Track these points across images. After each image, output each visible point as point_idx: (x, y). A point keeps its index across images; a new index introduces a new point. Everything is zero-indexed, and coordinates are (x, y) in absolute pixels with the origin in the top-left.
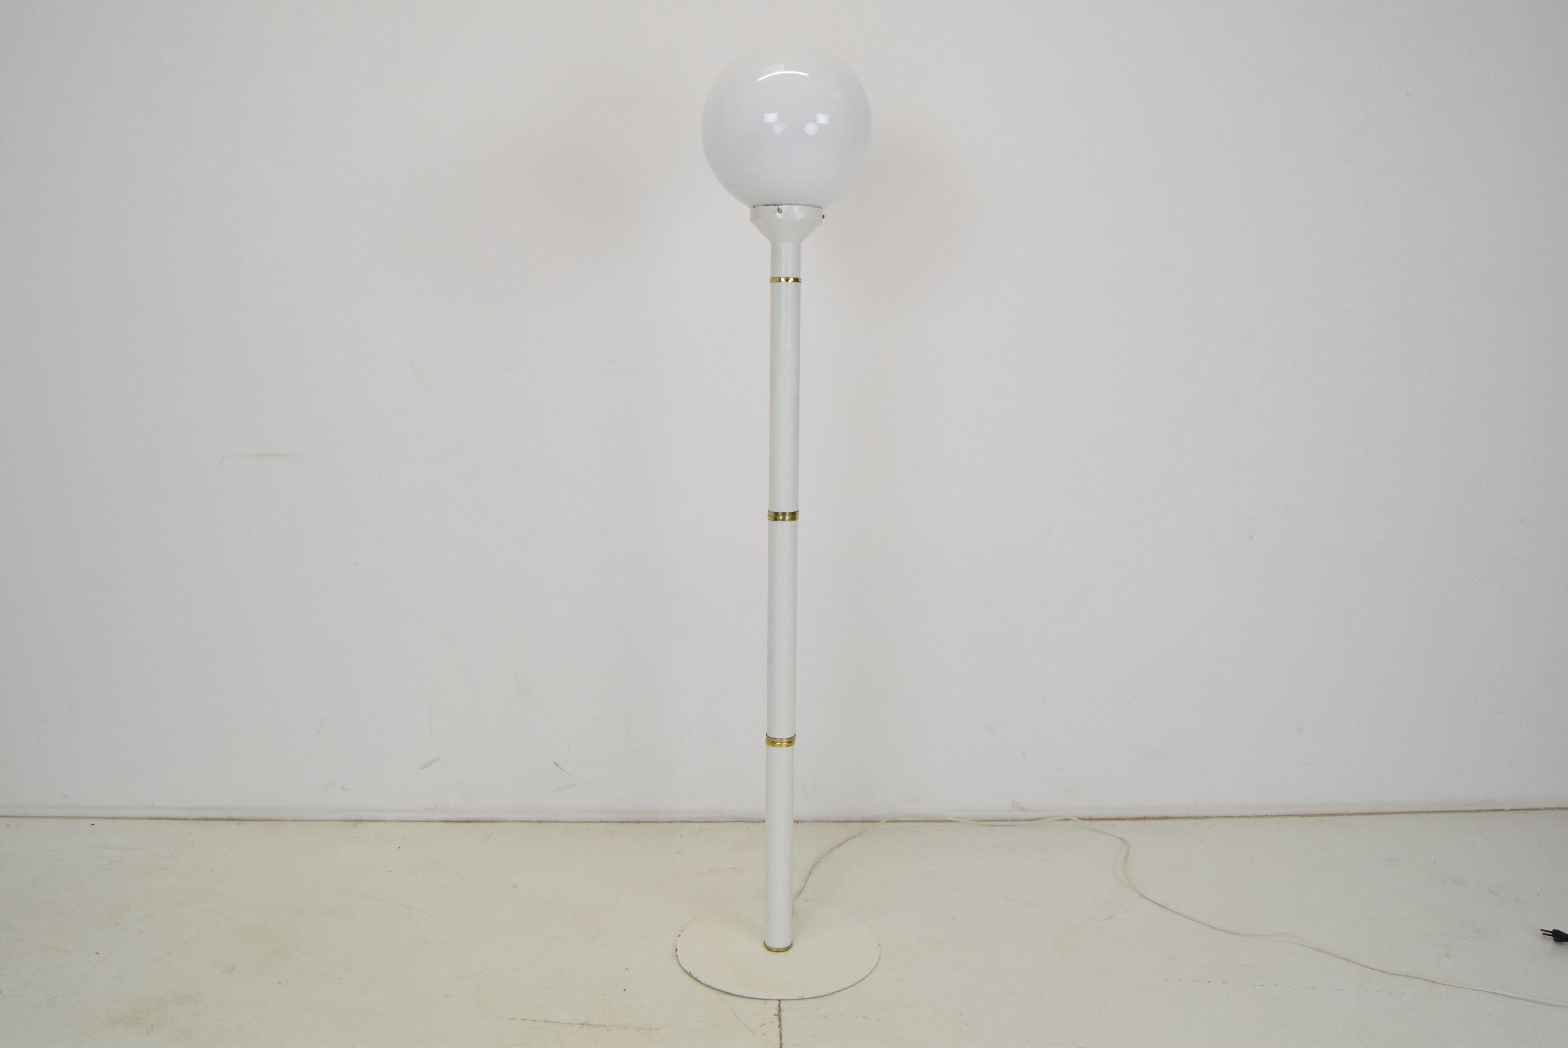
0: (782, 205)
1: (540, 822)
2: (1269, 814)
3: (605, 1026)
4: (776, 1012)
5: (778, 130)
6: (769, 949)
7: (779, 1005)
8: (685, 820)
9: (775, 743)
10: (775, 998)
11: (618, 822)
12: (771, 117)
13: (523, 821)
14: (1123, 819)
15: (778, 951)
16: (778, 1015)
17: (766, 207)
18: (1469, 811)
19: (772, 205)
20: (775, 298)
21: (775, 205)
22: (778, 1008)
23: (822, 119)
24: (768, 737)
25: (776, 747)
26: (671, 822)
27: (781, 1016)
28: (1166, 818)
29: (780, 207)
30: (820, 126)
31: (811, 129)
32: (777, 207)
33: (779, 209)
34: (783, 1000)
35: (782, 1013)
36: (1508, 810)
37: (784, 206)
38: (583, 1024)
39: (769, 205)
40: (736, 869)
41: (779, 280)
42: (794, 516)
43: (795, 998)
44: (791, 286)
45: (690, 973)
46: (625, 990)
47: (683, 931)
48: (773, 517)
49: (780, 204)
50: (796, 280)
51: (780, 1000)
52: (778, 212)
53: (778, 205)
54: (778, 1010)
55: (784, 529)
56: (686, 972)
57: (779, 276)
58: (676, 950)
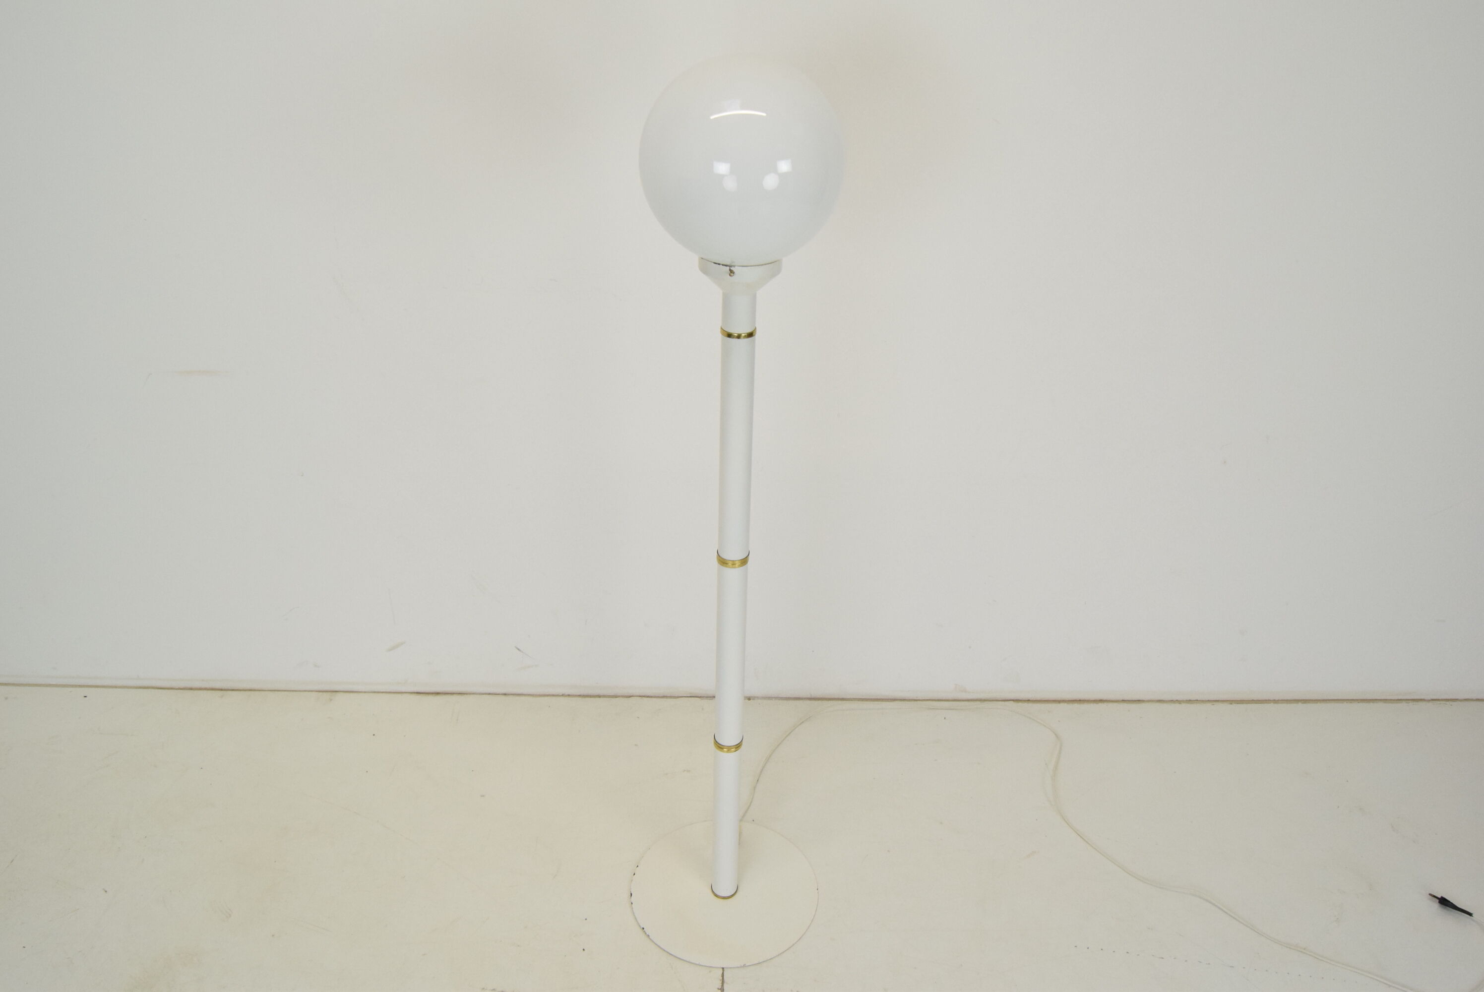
0: (734, 266)
1: (505, 694)
2: (1198, 699)
4: (720, 985)
5: (730, 184)
6: (716, 895)
7: (723, 974)
8: (643, 695)
9: (723, 749)
10: (719, 966)
11: (580, 696)
12: (722, 168)
14: (1059, 701)
15: (724, 898)
16: (720, 989)
17: (715, 265)
18: (1391, 700)
19: (723, 265)
20: (726, 354)
21: (726, 266)
22: (721, 978)
23: (784, 166)
24: (716, 742)
25: (724, 752)
26: (630, 697)
27: (723, 990)
28: (1101, 701)
29: (732, 268)
30: (782, 176)
31: (770, 182)
32: (728, 268)
33: (731, 271)
34: (727, 968)
35: (725, 986)
36: (1429, 701)
37: (736, 267)
39: (719, 264)
40: (688, 771)
41: (730, 335)
42: (744, 561)
43: (739, 966)
44: (743, 342)
45: (643, 928)
46: (584, 950)
47: (638, 866)
48: (723, 562)
49: (733, 264)
50: (750, 335)
51: (723, 968)
52: (730, 275)
53: (730, 266)
54: (721, 982)
55: (734, 574)
56: (640, 926)
57: (731, 331)
58: (631, 894)
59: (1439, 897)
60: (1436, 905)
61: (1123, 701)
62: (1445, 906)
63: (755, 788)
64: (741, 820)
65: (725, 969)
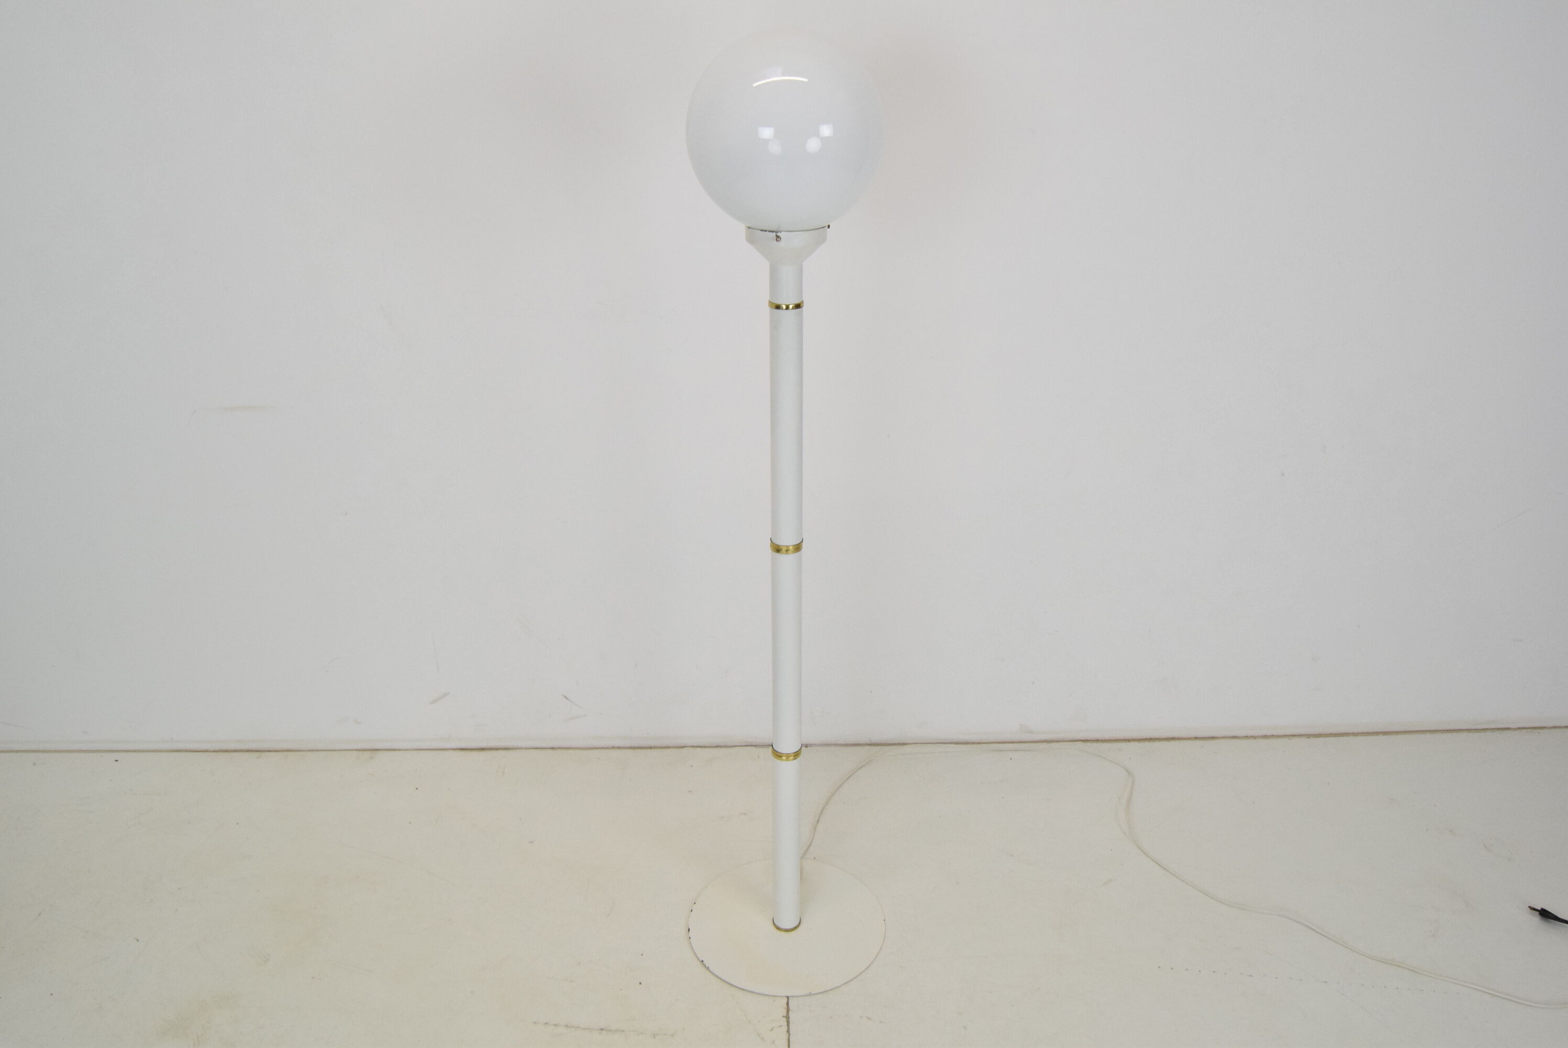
0: (780, 232)
1: (553, 748)
2: (1275, 734)
3: (623, 1031)
4: (785, 1014)
5: (775, 148)
6: (778, 928)
7: (788, 1003)
9: (781, 757)
10: (783, 995)
11: (630, 748)
12: (767, 133)
13: (536, 748)
14: (1129, 740)
15: (787, 930)
16: (786, 1017)
17: (762, 232)
18: (1475, 729)
19: (769, 231)
20: (775, 326)
21: (773, 232)
22: (786, 1006)
23: (826, 131)
24: (775, 750)
25: (782, 760)
27: (789, 1017)
28: (1173, 739)
29: (778, 234)
30: (824, 140)
31: (813, 145)
32: (774, 234)
33: (778, 237)
34: (791, 996)
35: (791, 1014)
36: (1515, 729)
37: (782, 233)
38: (602, 1030)
39: (766, 231)
40: (745, 814)
41: (778, 307)
42: (798, 548)
43: (804, 994)
44: (792, 313)
45: (703, 961)
46: (640, 983)
47: (695, 903)
48: (777, 549)
49: (779, 230)
50: (798, 306)
51: (788, 997)
52: (776, 240)
53: (777, 232)
54: (786, 1010)
55: (788, 560)
56: (699, 959)
57: (778, 302)
58: (689, 930)
59: (1539, 909)
60: (1536, 919)
61: (1196, 738)
62: (1545, 919)
63: (815, 828)
64: (802, 858)
65: (789, 998)
